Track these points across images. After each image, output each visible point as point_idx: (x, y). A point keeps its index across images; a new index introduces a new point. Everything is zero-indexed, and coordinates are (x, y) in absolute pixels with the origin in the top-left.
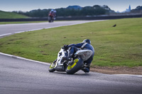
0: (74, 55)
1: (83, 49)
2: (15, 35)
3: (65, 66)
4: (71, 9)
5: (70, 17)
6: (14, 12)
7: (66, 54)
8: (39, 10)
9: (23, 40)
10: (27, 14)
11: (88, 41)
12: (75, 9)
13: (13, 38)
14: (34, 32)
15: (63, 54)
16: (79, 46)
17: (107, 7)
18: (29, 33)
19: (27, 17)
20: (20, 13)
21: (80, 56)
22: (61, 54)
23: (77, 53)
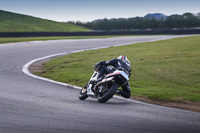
2: (71, 56)
6: (70, 22)
8: (105, 20)
9: (82, 63)
10: (88, 25)
12: (157, 18)
13: (68, 59)
14: (98, 51)
19: (88, 30)
20: (79, 24)
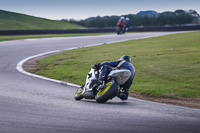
0: (106, 76)
1: (119, 68)
2: (64, 53)
3: (95, 91)
4: (143, 16)
5: (142, 27)
6: (63, 20)
7: (97, 76)
8: (99, 17)
10: (81, 23)
11: (126, 58)
12: (149, 15)
13: (62, 57)
14: (92, 49)
15: (93, 75)
16: (114, 65)
17: (195, 13)
18: (85, 50)
19: (82, 28)
20: (72, 22)
21: (114, 78)
22: (90, 76)
23: (111, 74)
